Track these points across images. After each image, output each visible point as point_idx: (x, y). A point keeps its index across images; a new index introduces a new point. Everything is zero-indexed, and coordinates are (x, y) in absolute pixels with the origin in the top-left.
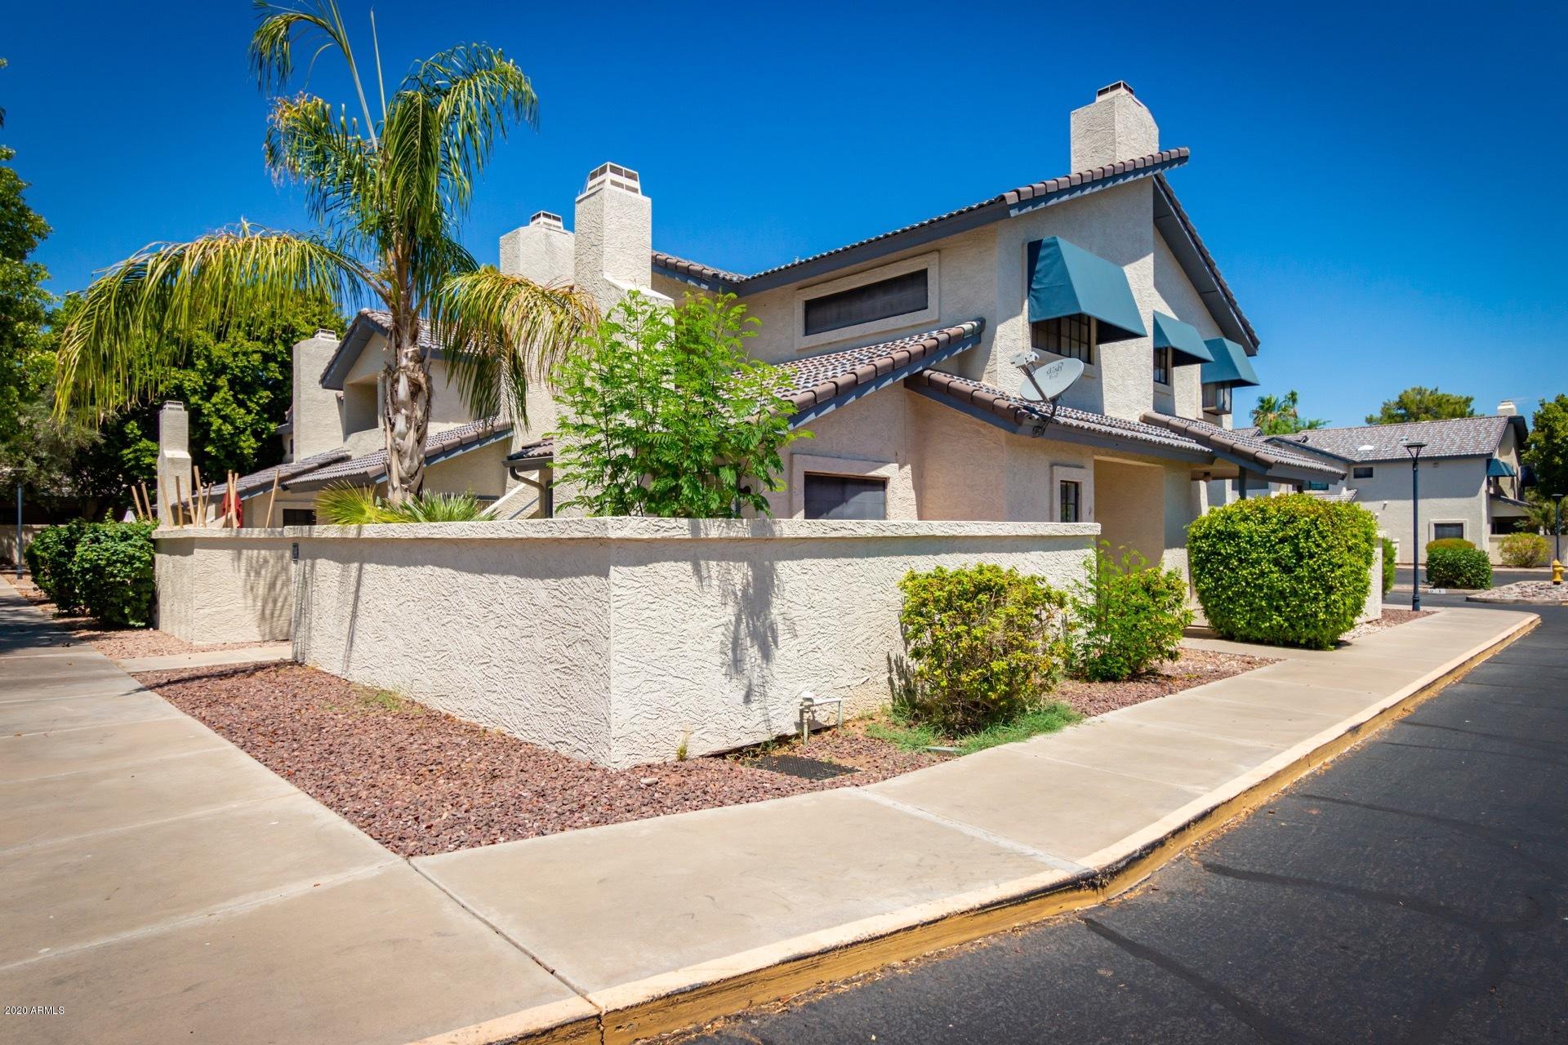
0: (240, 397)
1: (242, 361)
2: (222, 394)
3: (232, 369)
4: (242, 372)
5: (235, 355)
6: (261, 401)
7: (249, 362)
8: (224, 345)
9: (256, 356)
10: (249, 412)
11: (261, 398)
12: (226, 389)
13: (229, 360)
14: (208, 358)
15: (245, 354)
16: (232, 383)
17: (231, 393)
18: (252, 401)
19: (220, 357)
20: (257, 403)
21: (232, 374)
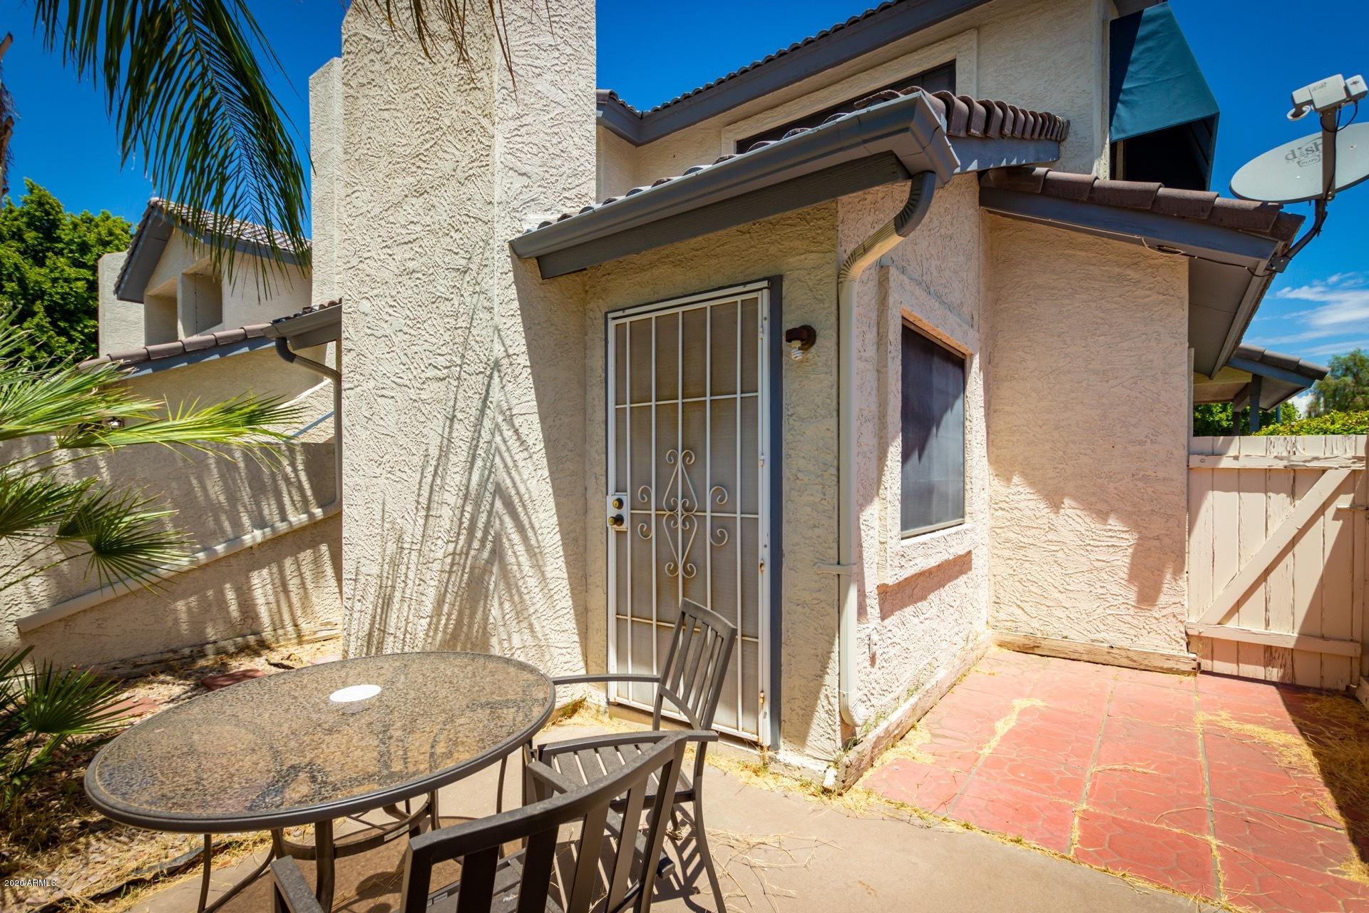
0: (62, 324)
1: (62, 288)
2: (36, 320)
3: (51, 295)
4: (63, 298)
5: (55, 280)
6: (86, 331)
7: (71, 289)
8: (43, 271)
9: (80, 284)
10: (72, 341)
11: (86, 327)
12: (41, 315)
13: (47, 286)
14: (22, 281)
15: (66, 280)
16: (49, 310)
17: (48, 319)
18: (76, 330)
19: (37, 282)
20: (81, 332)
21: (52, 301)
